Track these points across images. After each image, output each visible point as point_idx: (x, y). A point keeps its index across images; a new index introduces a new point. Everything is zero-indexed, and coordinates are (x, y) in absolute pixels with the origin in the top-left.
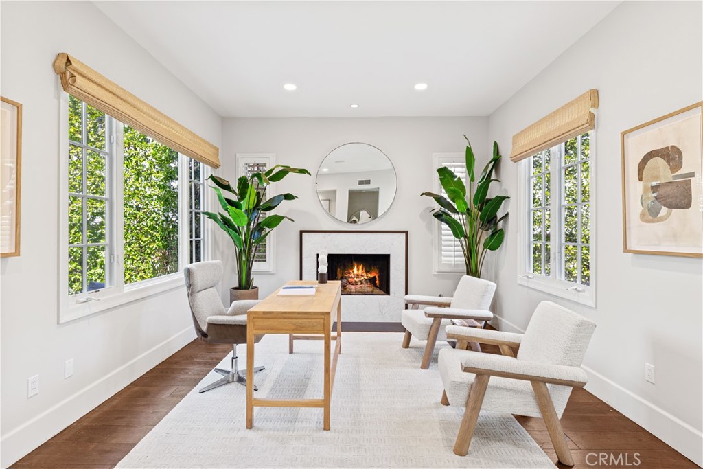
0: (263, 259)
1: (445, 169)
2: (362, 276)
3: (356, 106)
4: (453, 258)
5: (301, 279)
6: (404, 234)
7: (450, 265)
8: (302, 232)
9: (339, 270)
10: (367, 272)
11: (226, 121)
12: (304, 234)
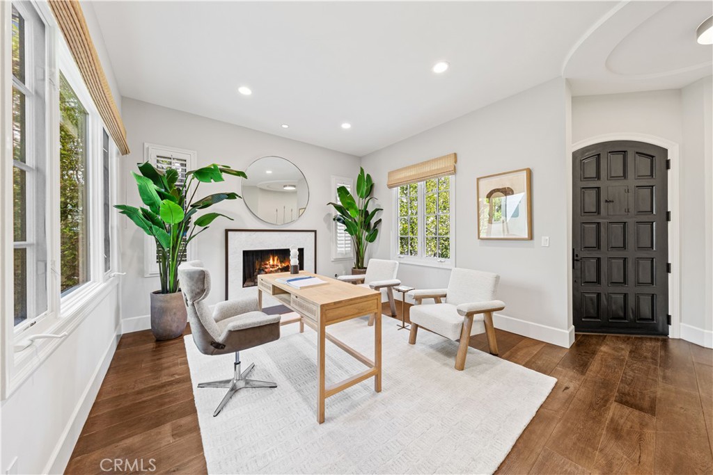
1: (342, 188)
2: (277, 266)
4: (344, 249)
6: (314, 233)
7: (342, 254)
8: (227, 231)
9: (257, 262)
10: (281, 262)
12: (230, 233)
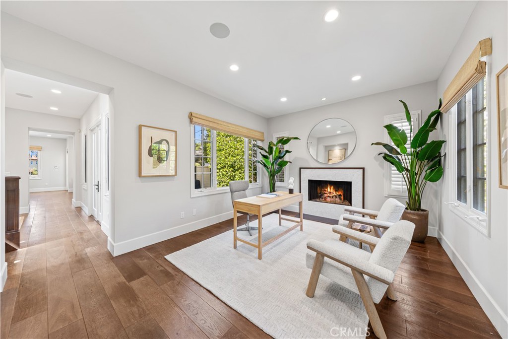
0: (282, 180)
1: (391, 125)
2: (333, 193)
3: (325, 99)
4: (401, 186)
5: (300, 192)
6: (362, 170)
7: (398, 191)
8: (300, 168)
9: (318, 188)
10: (336, 191)
11: (269, 120)
12: (301, 170)
